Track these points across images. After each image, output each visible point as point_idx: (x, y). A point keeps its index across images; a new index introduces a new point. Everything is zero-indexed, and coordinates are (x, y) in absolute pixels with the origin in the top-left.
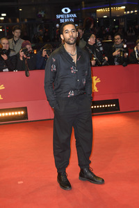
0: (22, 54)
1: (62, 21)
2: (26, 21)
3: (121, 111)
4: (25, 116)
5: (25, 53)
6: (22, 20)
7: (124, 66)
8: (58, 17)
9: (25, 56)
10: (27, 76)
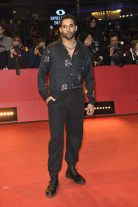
0: (12, 51)
1: (56, 23)
2: (19, 22)
3: (116, 113)
4: (15, 117)
5: (15, 50)
6: (15, 22)
7: (121, 66)
8: (52, 18)
9: (16, 54)
10: (18, 74)
